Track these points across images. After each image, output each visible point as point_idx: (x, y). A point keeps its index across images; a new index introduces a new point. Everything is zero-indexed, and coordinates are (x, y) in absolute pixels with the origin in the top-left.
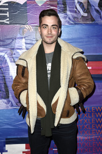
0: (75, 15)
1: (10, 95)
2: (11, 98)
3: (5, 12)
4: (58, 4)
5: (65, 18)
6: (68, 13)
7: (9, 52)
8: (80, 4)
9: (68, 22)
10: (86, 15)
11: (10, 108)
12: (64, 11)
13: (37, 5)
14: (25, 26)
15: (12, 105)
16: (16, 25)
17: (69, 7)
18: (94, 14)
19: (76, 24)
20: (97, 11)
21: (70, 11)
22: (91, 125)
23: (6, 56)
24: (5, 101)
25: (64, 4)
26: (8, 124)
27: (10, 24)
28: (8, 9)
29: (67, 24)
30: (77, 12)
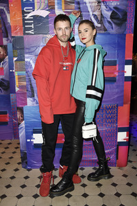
1: (35, 95)
2: (36, 97)
3: (30, 24)
7: (34, 58)
8: (95, 16)
10: (99, 25)
11: (35, 105)
14: (47, 35)
15: (37, 103)
16: (39, 35)
18: (107, 25)
20: (109, 22)
22: (102, 120)
23: (31, 62)
24: (31, 99)
26: (34, 118)
27: (34, 34)
28: (32, 21)
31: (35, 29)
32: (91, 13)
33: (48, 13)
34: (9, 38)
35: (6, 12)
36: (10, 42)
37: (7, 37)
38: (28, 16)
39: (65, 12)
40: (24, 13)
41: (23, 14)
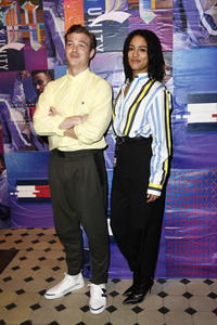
0: (199, 34)
3: (98, 35)
4: (174, 19)
5: (184, 39)
6: (189, 31)
9: (189, 45)
10: (216, 33)
12: (183, 28)
13: (142, 22)
15: (108, 167)
17: (191, 23)
19: (200, 47)
21: (192, 29)
25: (184, 19)
29: (187, 48)
30: (202, 29)
31: (106, 43)
32: (201, 13)
33: (127, 15)
34: (58, 57)
35: (53, 15)
36: (60, 64)
37: (54, 55)
38: (94, 22)
39: (156, 13)
40: (87, 17)
41: (86, 20)
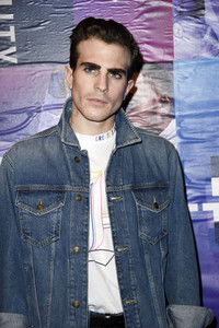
16: (38, 67)
27: (19, 64)
28: (11, 16)
